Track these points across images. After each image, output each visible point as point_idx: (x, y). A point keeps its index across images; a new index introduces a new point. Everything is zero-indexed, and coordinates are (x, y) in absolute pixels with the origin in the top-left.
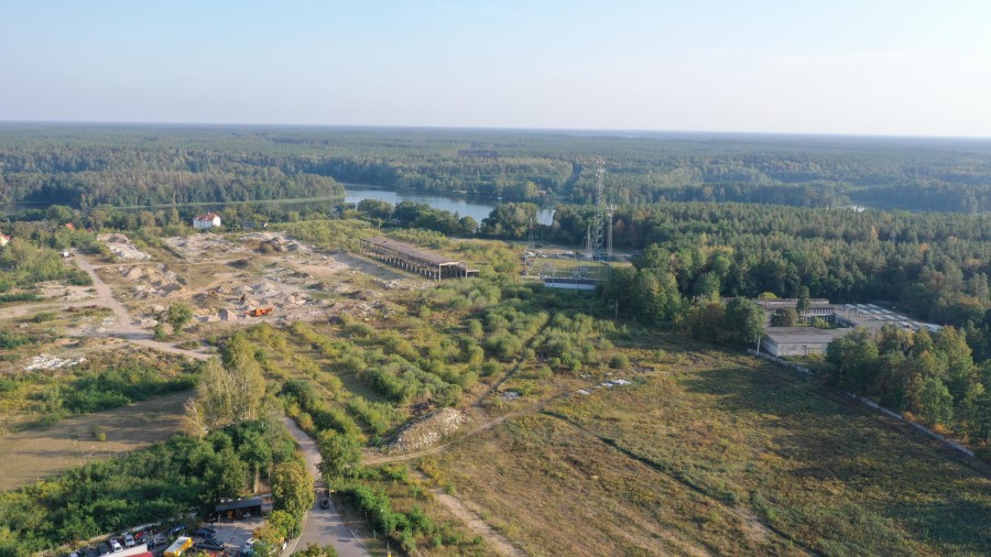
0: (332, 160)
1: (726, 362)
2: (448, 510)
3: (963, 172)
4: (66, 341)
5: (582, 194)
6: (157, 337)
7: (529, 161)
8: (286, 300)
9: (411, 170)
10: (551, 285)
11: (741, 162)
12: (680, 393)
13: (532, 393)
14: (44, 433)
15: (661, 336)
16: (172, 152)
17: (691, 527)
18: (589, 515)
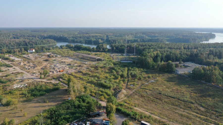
0: (50, 35)
1: (170, 76)
2: (139, 111)
3: (186, 35)
4: (18, 81)
5: (113, 42)
6: (40, 78)
7: (97, 35)
8: (64, 68)
9: (70, 37)
10: (122, 61)
11: (141, 34)
12: (166, 82)
13: (136, 85)
14: (31, 102)
15: (153, 71)
16: (9, 34)
17: (189, 109)
18: (168, 109)
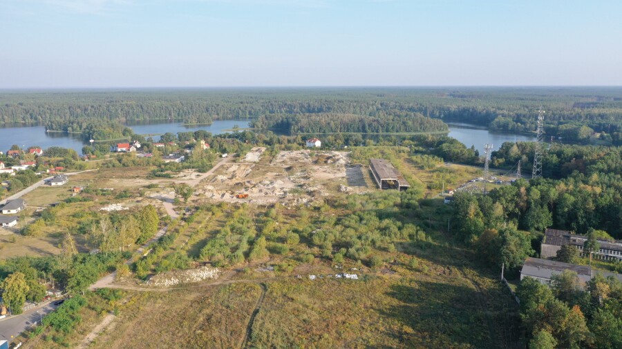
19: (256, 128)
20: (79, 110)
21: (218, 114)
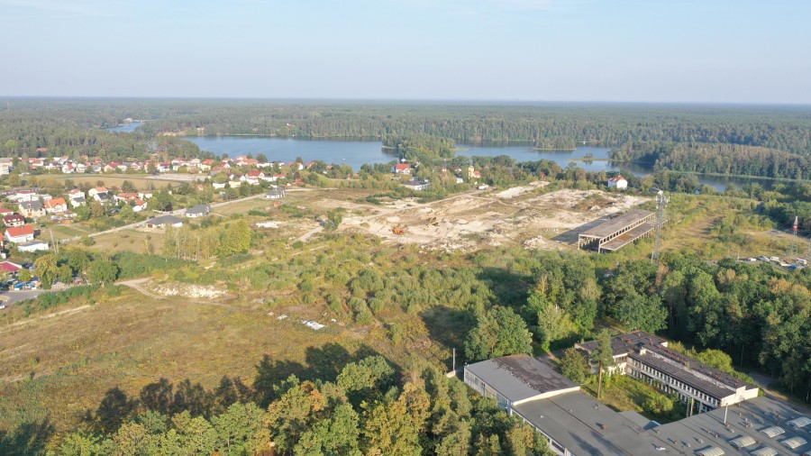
19: (616, 160)
20: (434, 126)
21: (598, 138)
